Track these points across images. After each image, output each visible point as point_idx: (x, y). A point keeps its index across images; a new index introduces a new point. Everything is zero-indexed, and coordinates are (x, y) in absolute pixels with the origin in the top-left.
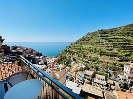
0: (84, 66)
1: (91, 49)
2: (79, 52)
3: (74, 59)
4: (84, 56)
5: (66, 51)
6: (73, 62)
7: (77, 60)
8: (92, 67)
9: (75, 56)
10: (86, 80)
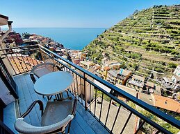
0: (119, 64)
1: (134, 39)
2: (116, 45)
3: (107, 55)
4: (122, 50)
5: (97, 43)
6: (105, 59)
7: (111, 56)
8: (131, 66)
9: (109, 50)
10: (119, 81)
